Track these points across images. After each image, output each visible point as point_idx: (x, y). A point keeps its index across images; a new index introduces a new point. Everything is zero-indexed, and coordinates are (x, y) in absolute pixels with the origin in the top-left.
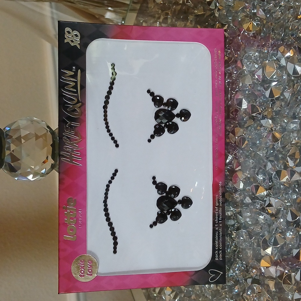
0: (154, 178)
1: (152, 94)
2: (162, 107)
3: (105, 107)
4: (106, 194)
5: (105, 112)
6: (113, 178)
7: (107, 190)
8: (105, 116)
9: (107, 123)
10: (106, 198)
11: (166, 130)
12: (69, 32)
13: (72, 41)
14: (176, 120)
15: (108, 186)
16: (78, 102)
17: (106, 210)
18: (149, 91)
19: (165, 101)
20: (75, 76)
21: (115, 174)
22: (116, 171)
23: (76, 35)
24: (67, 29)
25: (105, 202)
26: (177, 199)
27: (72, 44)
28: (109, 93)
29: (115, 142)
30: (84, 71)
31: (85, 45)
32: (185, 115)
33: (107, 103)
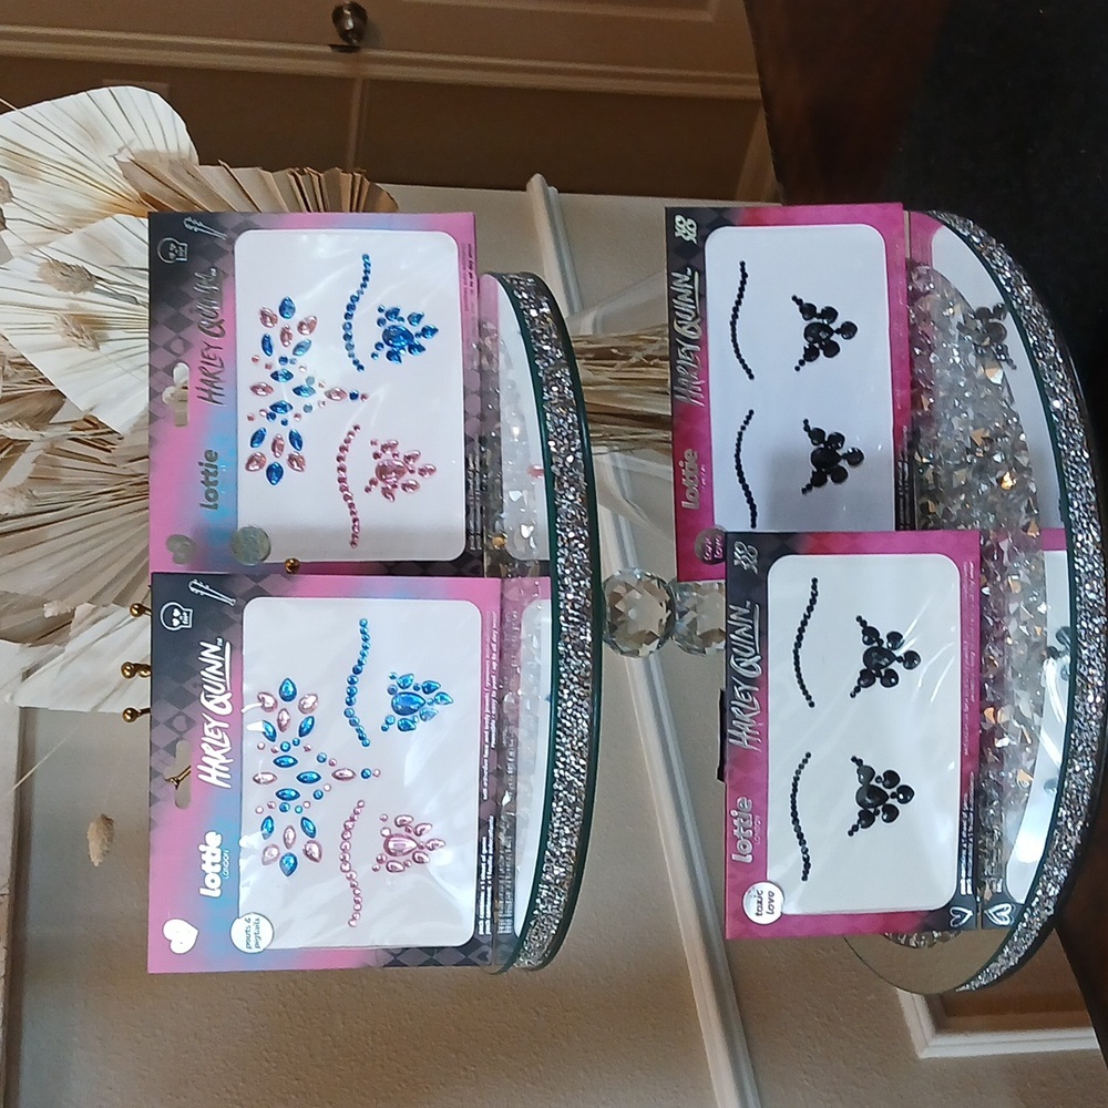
0: (806, 422)
1: (799, 302)
2: (815, 320)
3: (733, 324)
4: (738, 445)
5: (734, 330)
6: (746, 423)
7: (740, 439)
8: (734, 335)
9: (736, 345)
10: (738, 450)
11: (821, 352)
12: (681, 222)
13: (686, 234)
14: (836, 338)
15: (740, 434)
16: (697, 316)
17: (739, 467)
18: (794, 298)
19: (819, 311)
20: (691, 282)
21: (749, 418)
22: (751, 412)
23: (692, 226)
24: (678, 218)
25: (737, 456)
26: (840, 452)
27: (687, 239)
28: (738, 303)
29: (749, 371)
30: (702, 274)
31: (703, 238)
32: (849, 330)
33: (735, 316)
